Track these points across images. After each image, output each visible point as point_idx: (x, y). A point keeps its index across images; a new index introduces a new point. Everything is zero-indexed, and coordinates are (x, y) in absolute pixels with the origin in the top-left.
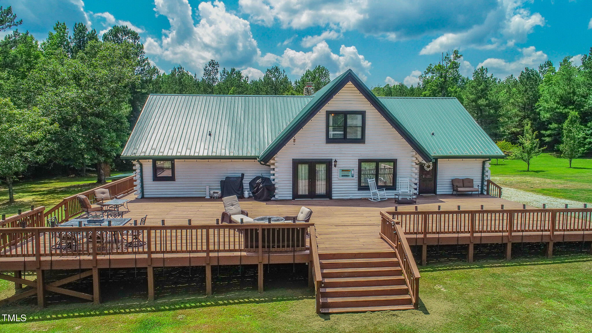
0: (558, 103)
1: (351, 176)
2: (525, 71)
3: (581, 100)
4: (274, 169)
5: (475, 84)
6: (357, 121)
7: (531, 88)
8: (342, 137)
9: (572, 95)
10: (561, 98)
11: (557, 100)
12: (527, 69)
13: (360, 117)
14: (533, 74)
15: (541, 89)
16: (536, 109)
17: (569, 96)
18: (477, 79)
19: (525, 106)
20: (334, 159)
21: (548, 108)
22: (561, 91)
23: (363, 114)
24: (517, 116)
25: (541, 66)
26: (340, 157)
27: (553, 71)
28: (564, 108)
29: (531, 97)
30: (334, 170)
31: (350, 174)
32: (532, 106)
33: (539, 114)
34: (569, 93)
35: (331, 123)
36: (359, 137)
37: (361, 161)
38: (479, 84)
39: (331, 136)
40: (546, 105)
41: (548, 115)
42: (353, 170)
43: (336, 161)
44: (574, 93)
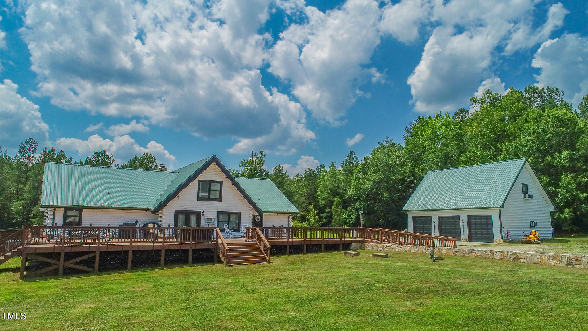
0: (329, 193)
1: (212, 222)
2: (308, 170)
3: (343, 192)
4: (161, 217)
5: (274, 177)
6: (217, 187)
7: (312, 183)
8: (207, 197)
9: (337, 188)
10: (331, 190)
11: (329, 191)
12: (309, 169)
13: (218, 185)
14: (313, 173)
15: (319, 184)
16: (316, 198)
17: (335, 189)
18: (275, 173)
19: (309, 195)
20: (202, 211)
21: (324, 197)
22: (330, 185)
23: (221, 183)
24: (304, 203)
25: (318, 168)
26: (206, 210)
27: (325, 171)
28: (333, 198)
29: (313, 189)
30: (202, 218)
31: (212, 221)
32: (313, 197)
33: (318, 202)
34: (336, 187)
35: (201, 188)
36: (218, 197)
37: (219, 213)
38: (278, 177)
39: (200, 196)
40: (322, 195)
41: (324, 202)
42: (214, 218)
43: (203, 212)
44: (338, 187)
